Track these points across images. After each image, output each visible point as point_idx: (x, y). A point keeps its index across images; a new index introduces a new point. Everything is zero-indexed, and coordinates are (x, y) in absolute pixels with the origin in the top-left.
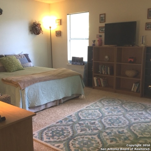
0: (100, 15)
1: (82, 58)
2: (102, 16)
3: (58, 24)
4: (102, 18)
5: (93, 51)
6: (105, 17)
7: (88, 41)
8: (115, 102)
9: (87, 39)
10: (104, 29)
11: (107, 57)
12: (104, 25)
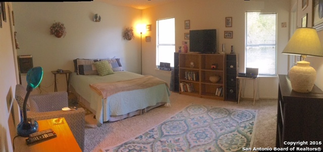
0: (185, 21)
1: (169, 64)
2: (186, 22)
3: (148, 30)
4: (187, 25)
5: (179, 57)
6: (189, 23)
7: (174, 46)
8: (201, 110)
9: (174, 45)
10: (189, 36)
11: (192, 64)
12: (189, 32)
